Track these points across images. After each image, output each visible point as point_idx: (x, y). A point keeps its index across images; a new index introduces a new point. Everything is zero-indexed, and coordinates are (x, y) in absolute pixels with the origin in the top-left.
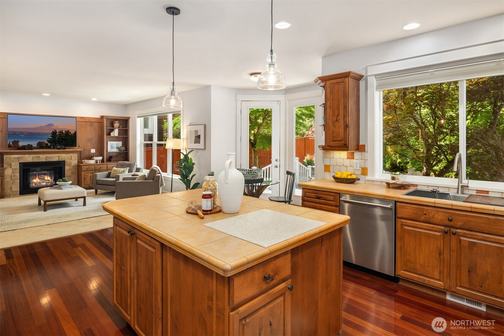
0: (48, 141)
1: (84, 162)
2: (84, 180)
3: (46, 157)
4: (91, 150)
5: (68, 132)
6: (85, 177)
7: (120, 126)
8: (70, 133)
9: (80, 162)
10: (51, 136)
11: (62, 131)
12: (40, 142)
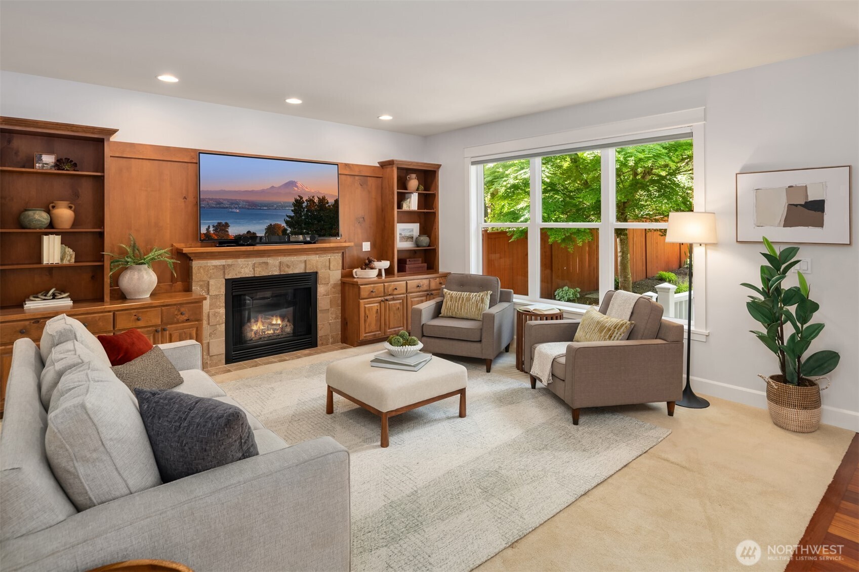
0: (287, 222)
1: (356, 275)
2: (365, 321)
3: (280, 263)
4: (363, 243)
5: (323, 201)
6: (367, 312)
7: (419, 186)
8: (328, 203)
9: (347, 274)
10: (292, 210)
11: (313, 197)
12: (271, 225)
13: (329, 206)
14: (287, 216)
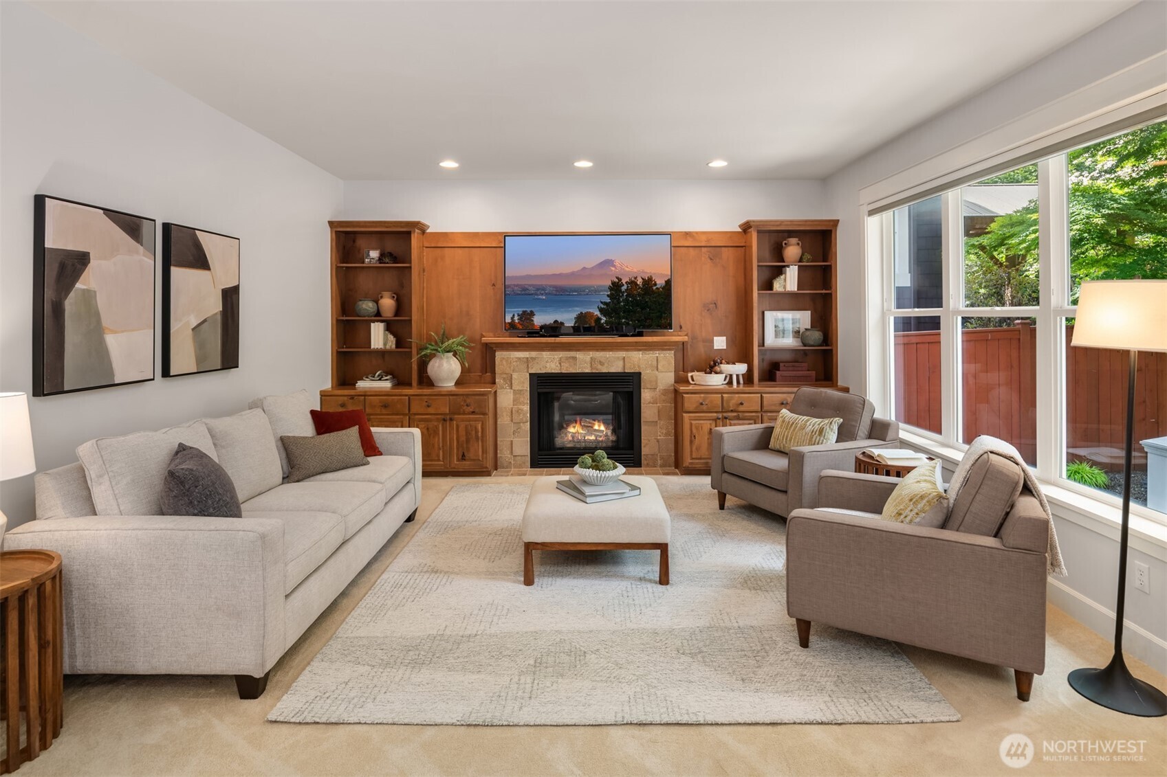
0: (601, 310)
1: (693, 380)
2: (691, 442)
3: (591, 358)
4: (715, 338)
5: (648, 282)
6: (694, 431)
7: (803, 255)
8: (655, 284)
9: (681, 380)
10: (608, 296)
11: (636, 278)
12: (581, 313)
13: (657, 288)
14: (602, 303)
